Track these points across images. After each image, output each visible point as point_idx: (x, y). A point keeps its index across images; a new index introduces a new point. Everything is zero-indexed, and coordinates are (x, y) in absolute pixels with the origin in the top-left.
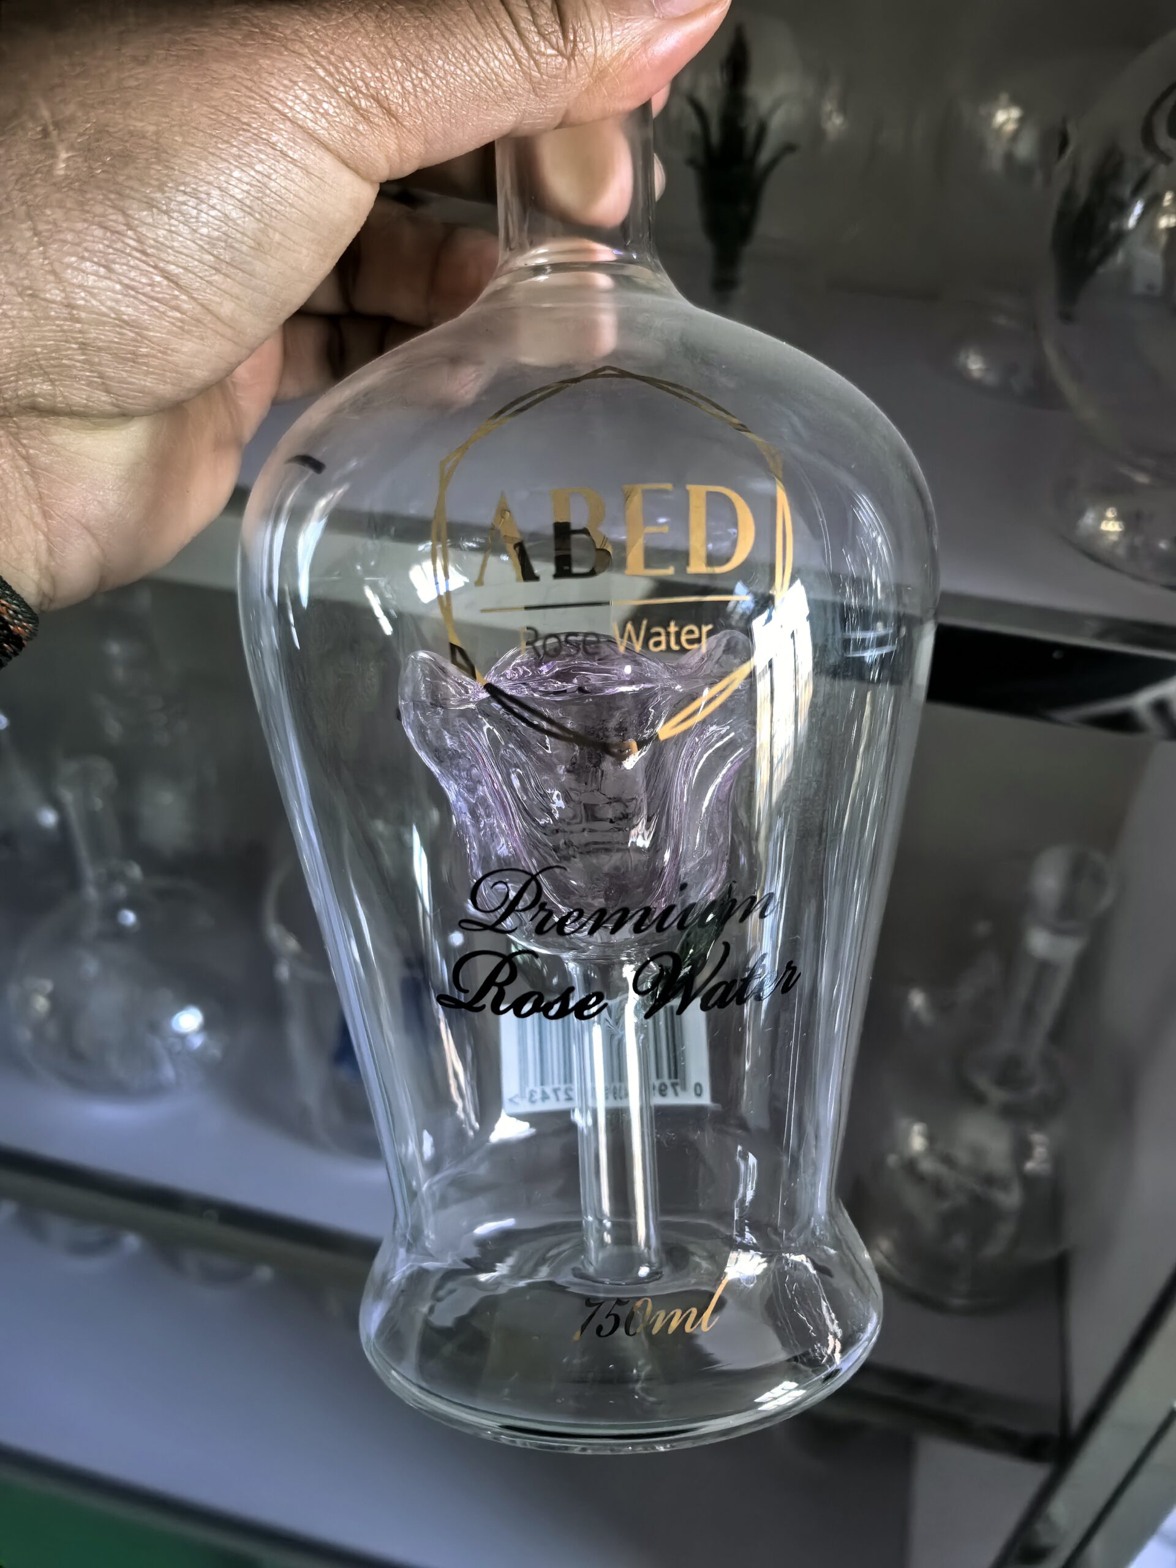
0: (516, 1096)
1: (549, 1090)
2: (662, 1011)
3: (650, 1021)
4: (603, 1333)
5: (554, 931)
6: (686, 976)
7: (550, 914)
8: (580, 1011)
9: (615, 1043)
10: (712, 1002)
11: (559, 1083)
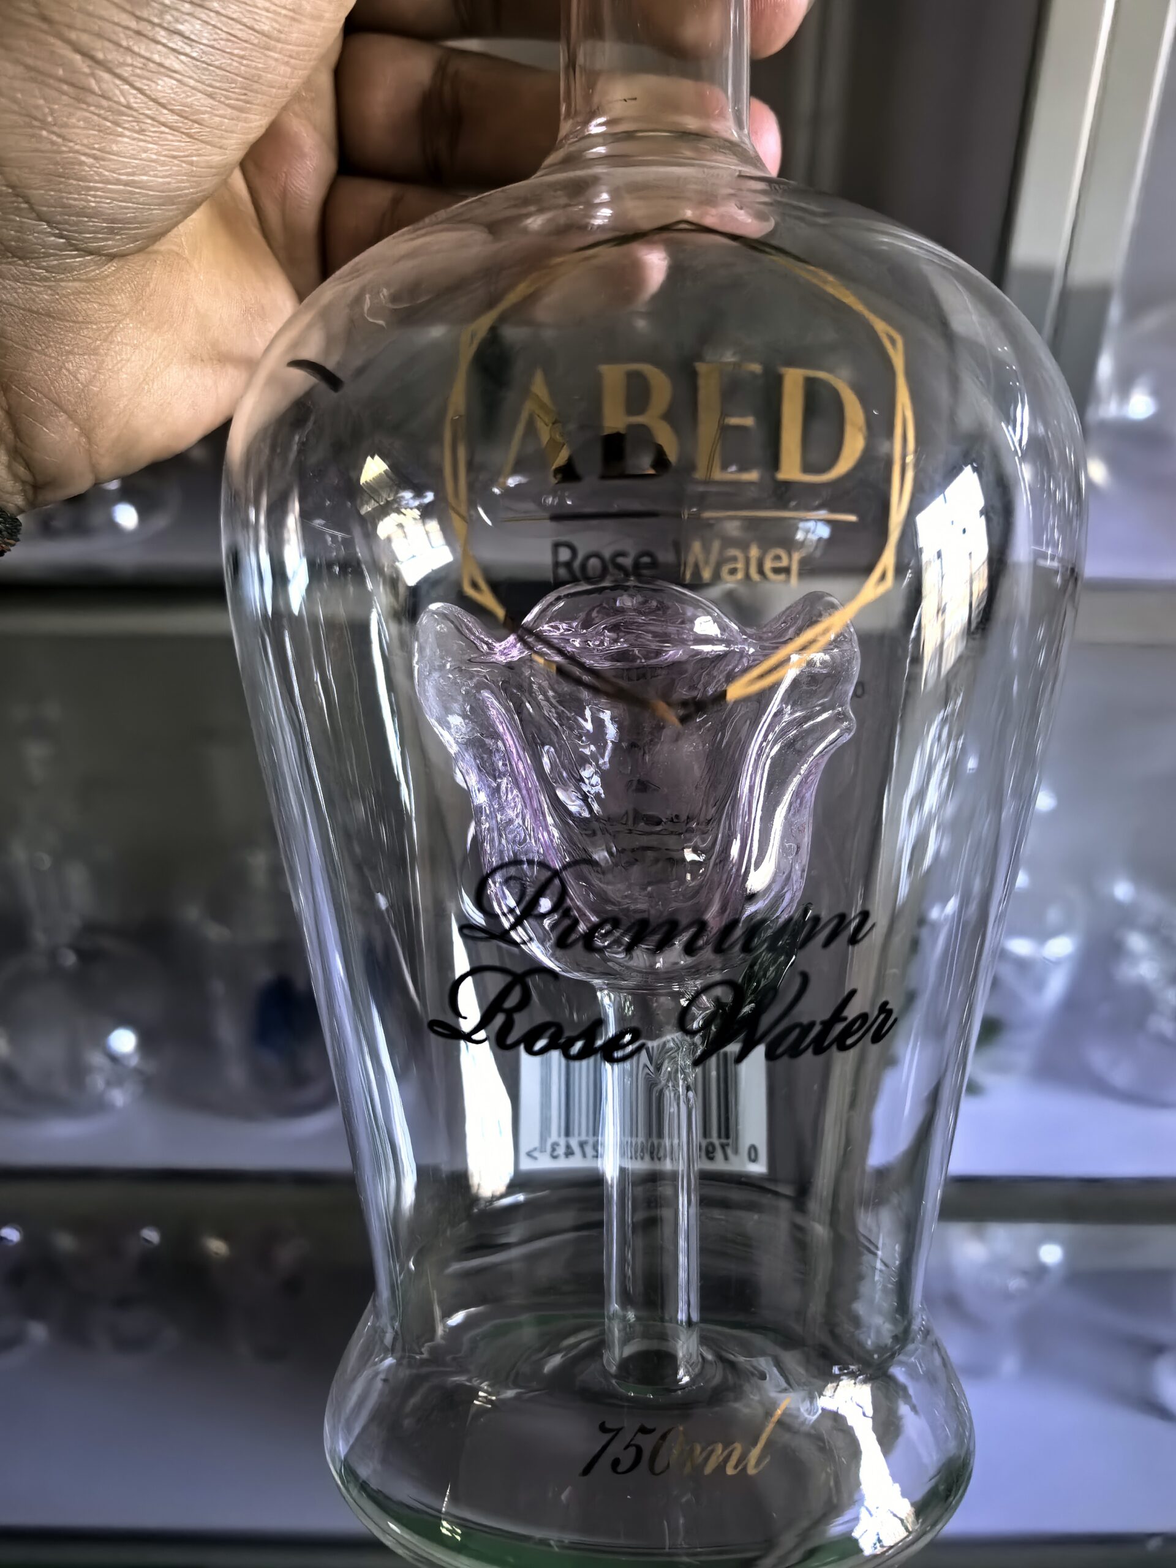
0: (535, 1149)
1: (574, 1143)
2: (713, 1060)
3: (699, 1070)
4: (620, 1469)
5: (580, 946)
6: (748, 1016)
7: (576, 923)
8: (609, 1052)
9: (655, 1095)
10: (780, 1050)
11: (587, 1134)
